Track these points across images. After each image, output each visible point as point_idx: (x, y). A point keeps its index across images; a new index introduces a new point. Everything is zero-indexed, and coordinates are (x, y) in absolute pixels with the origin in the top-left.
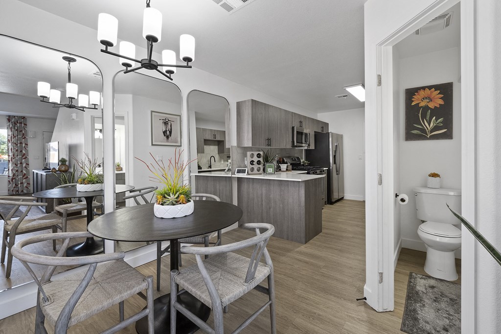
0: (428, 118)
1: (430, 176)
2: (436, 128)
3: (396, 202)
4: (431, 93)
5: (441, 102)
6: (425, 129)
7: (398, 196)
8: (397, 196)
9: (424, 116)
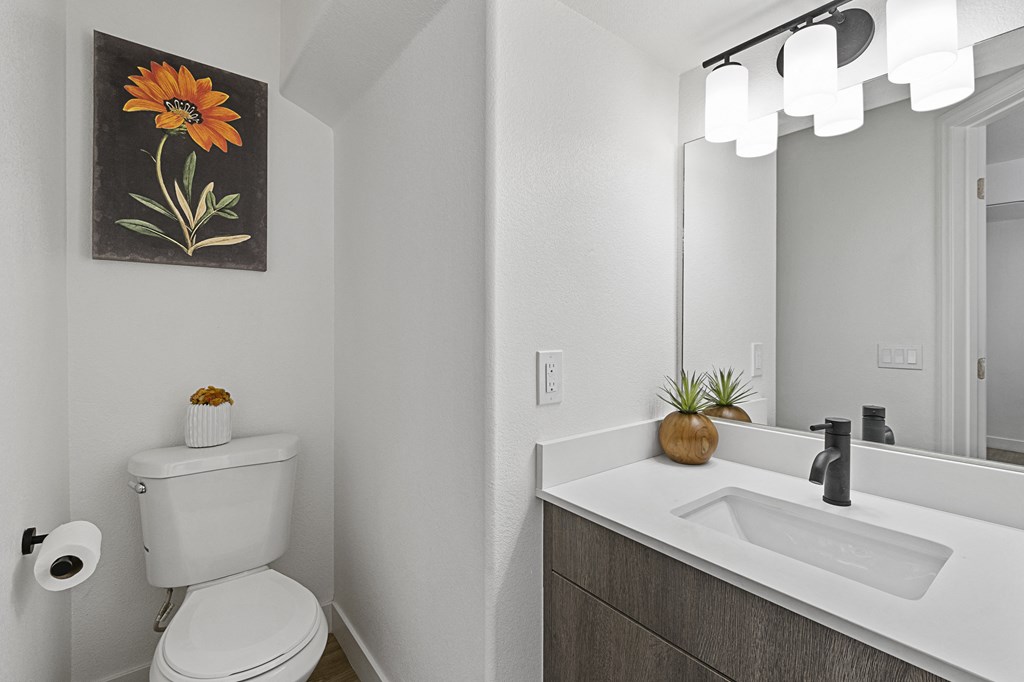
0: (189, 178)
1: (195, 401)
2: (216, 226)
3: (23, 578)
4: (202, 90)
5: (233, 136)
6: (178, 222)
7: (41, 539)
8: (30, 540)
9: (174, 172)
